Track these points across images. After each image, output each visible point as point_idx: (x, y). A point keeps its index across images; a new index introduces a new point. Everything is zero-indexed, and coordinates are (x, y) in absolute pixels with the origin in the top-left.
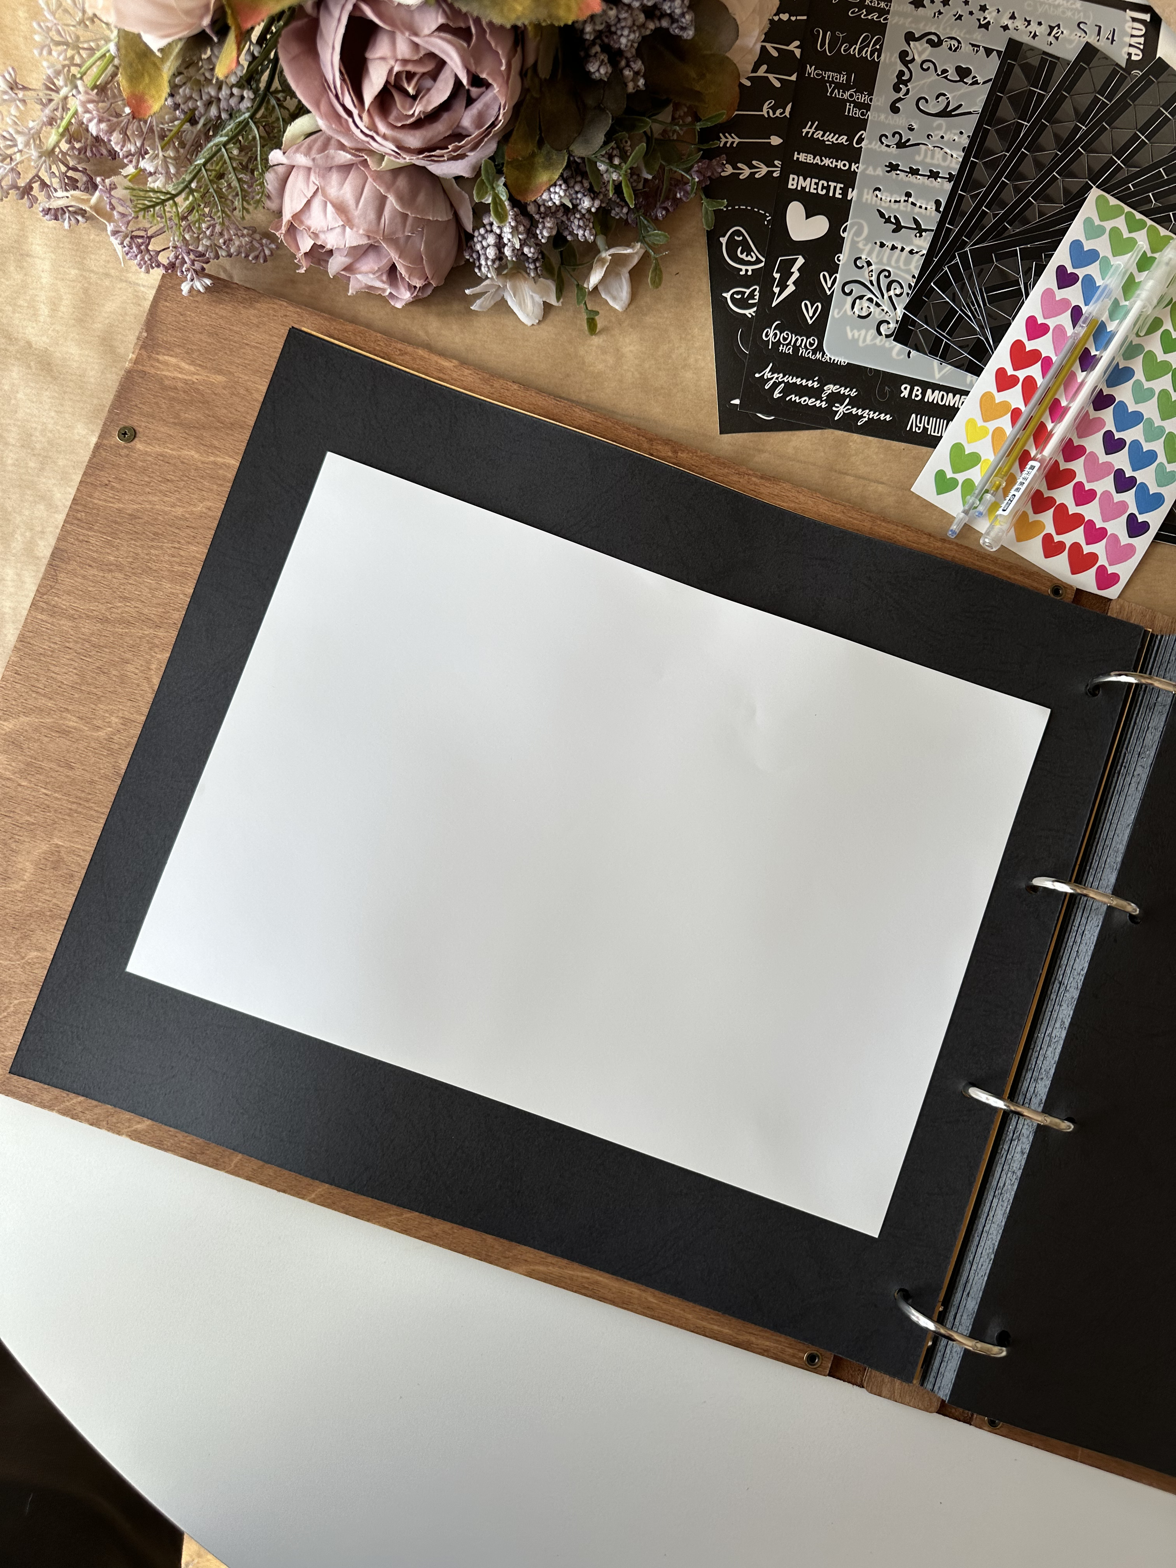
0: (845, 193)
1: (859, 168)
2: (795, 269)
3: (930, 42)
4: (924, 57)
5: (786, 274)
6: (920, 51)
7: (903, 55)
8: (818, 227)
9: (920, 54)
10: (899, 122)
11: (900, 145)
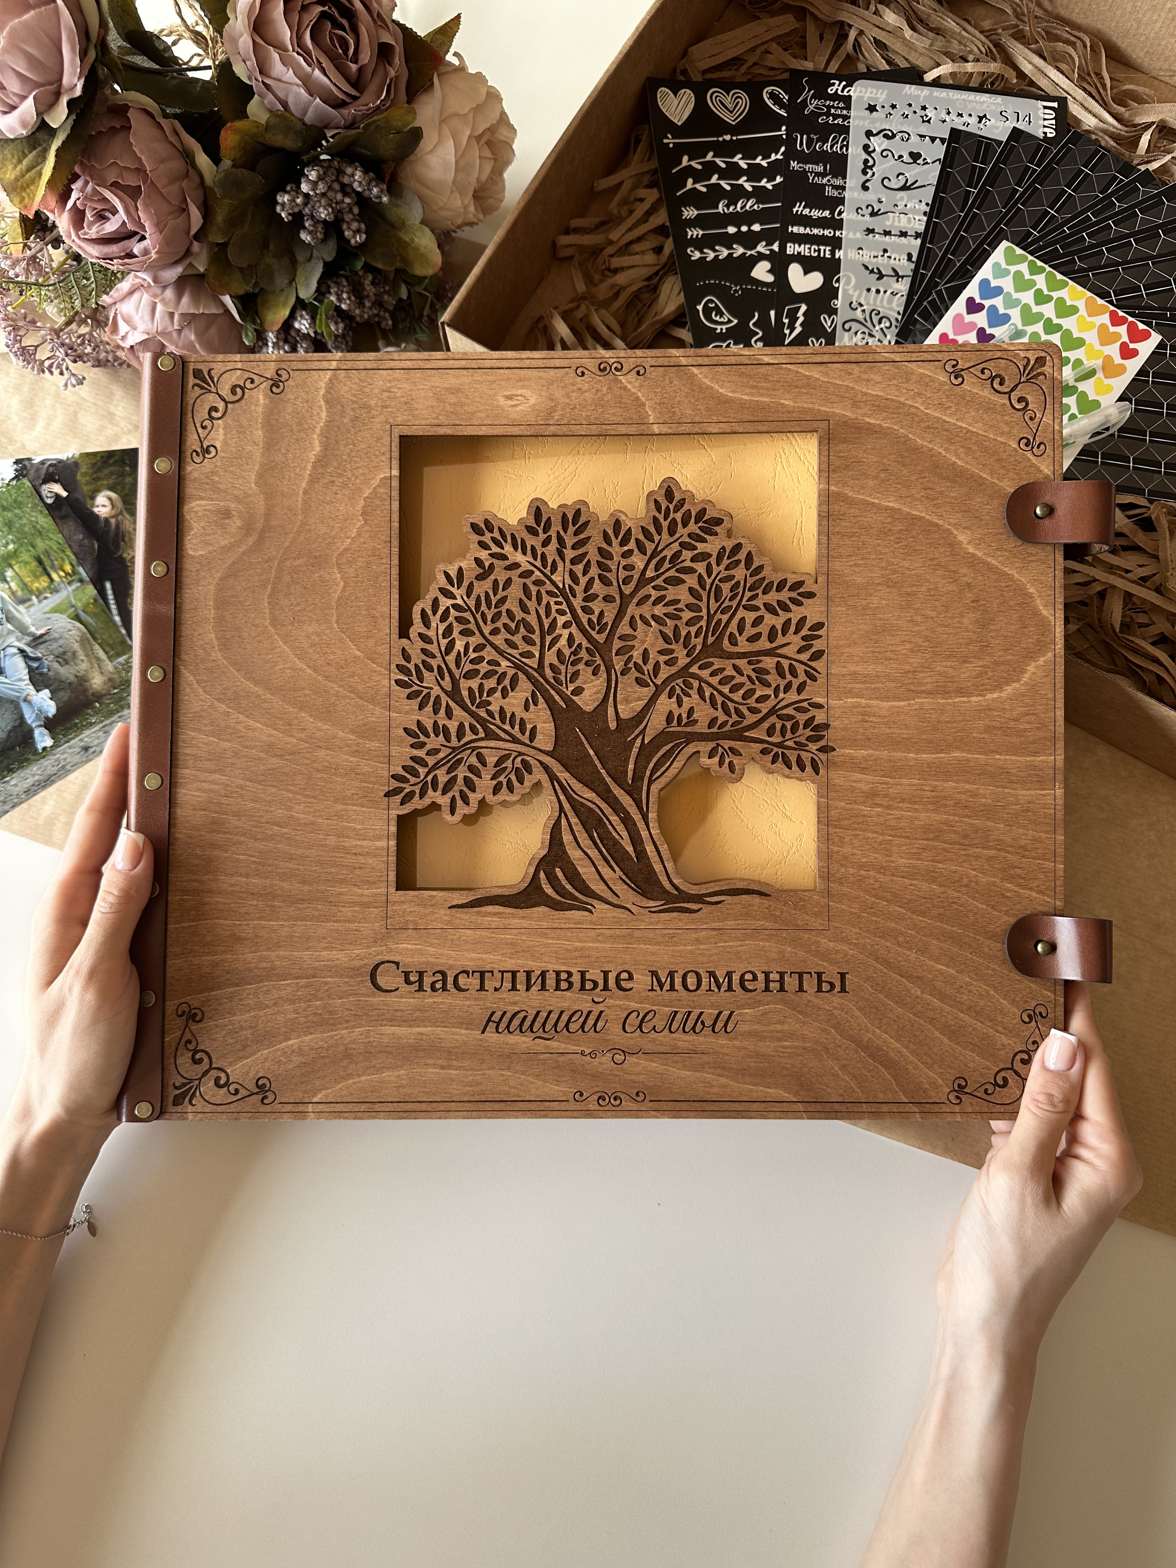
0: (833, 253)
1: (842, 234)
2: (800, 314)
3: (886, 136)
4: (883, 147)
5: (793, 319)
6: (878, 143)
7: (866, 148)
8: (815, 280)
9: (879, 146)
10: (870, 197)
11: (873, 214)
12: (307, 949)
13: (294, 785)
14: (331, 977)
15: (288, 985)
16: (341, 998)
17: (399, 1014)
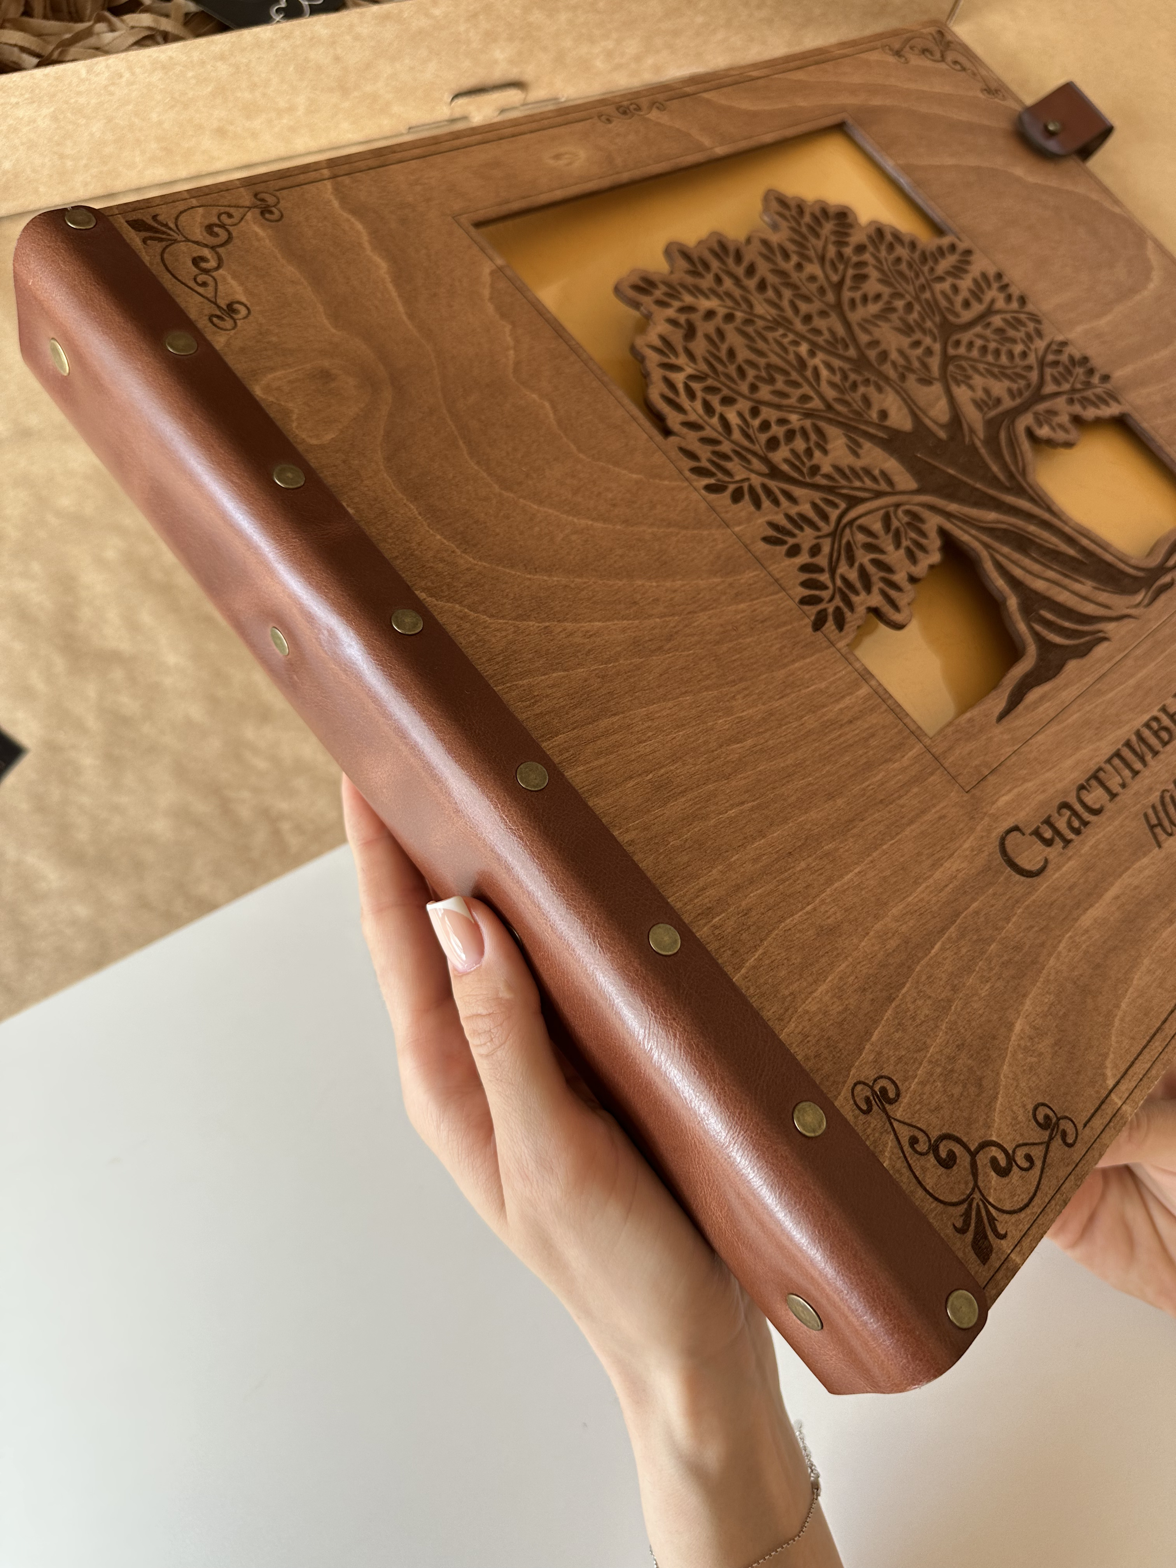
12: (916, 883)
13: (707, 677)
14: (974, 900)
15: (943, 949)
16: (1008, 920)
17: (1076, 891)
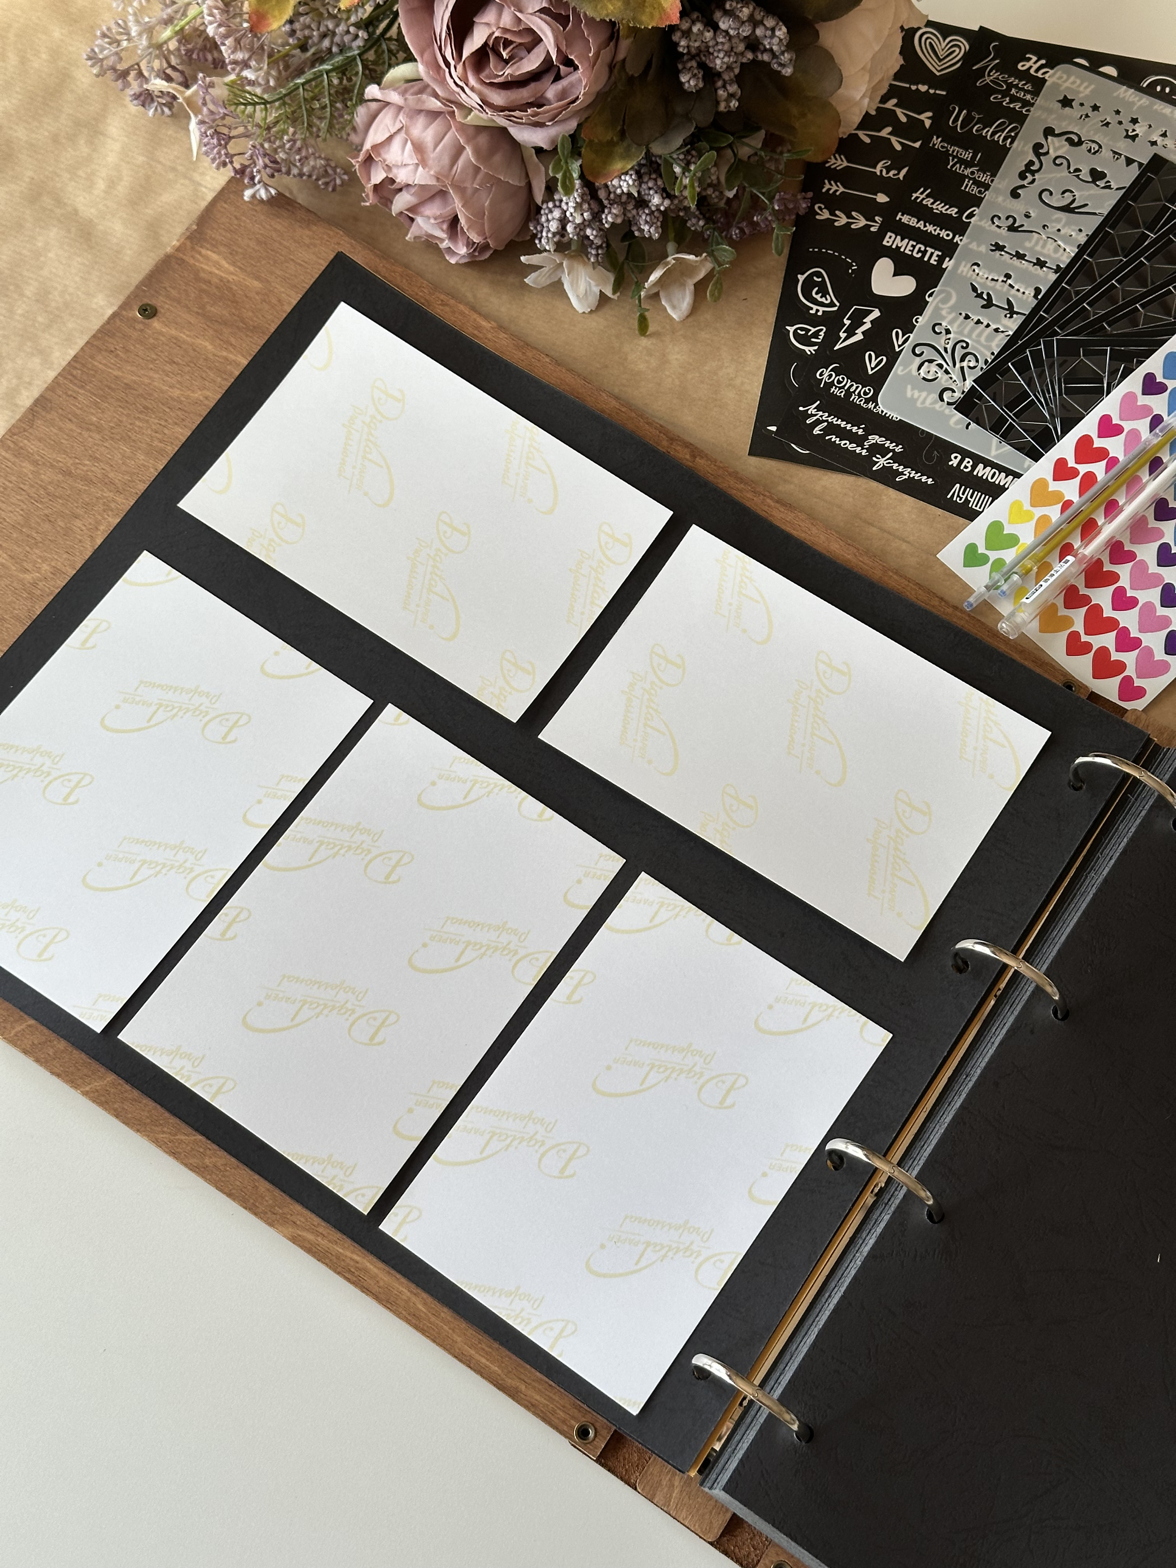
0: (941, 260)
1: (962, 241)
2: (868, 320)
3: (1071, 142)
4: (1059, 153)
5: (857, 321)
6: (1056, 147)
7: (1037, 147)
8: (905, 286)
9: (1056, 150)
10: (1017, 208)
11: (1012, 228)
